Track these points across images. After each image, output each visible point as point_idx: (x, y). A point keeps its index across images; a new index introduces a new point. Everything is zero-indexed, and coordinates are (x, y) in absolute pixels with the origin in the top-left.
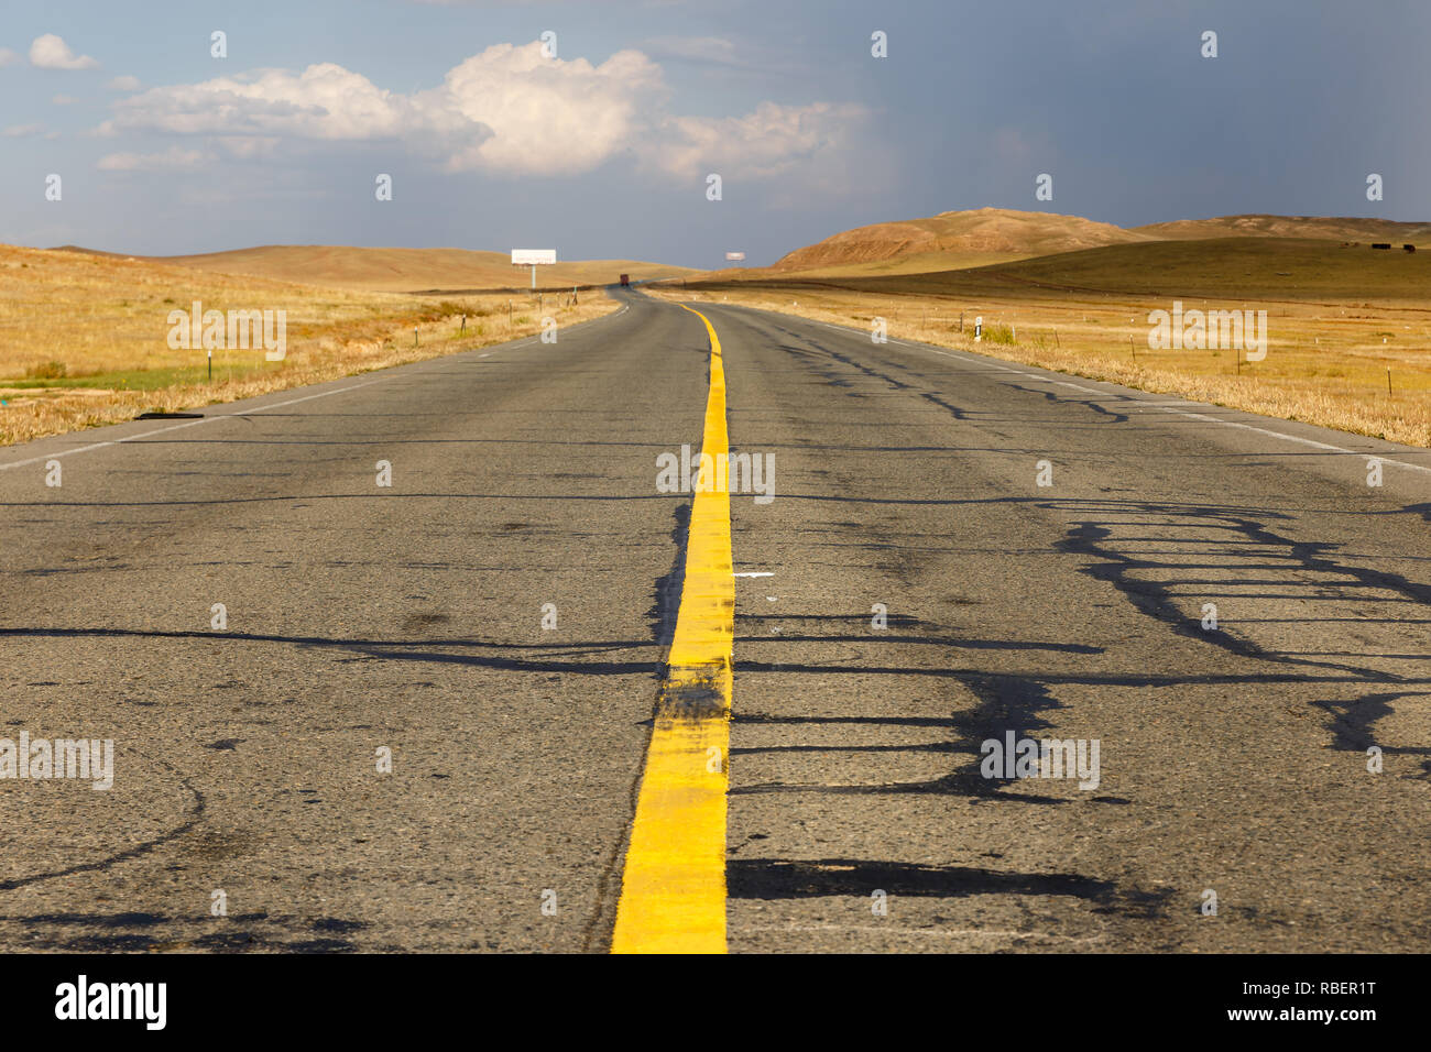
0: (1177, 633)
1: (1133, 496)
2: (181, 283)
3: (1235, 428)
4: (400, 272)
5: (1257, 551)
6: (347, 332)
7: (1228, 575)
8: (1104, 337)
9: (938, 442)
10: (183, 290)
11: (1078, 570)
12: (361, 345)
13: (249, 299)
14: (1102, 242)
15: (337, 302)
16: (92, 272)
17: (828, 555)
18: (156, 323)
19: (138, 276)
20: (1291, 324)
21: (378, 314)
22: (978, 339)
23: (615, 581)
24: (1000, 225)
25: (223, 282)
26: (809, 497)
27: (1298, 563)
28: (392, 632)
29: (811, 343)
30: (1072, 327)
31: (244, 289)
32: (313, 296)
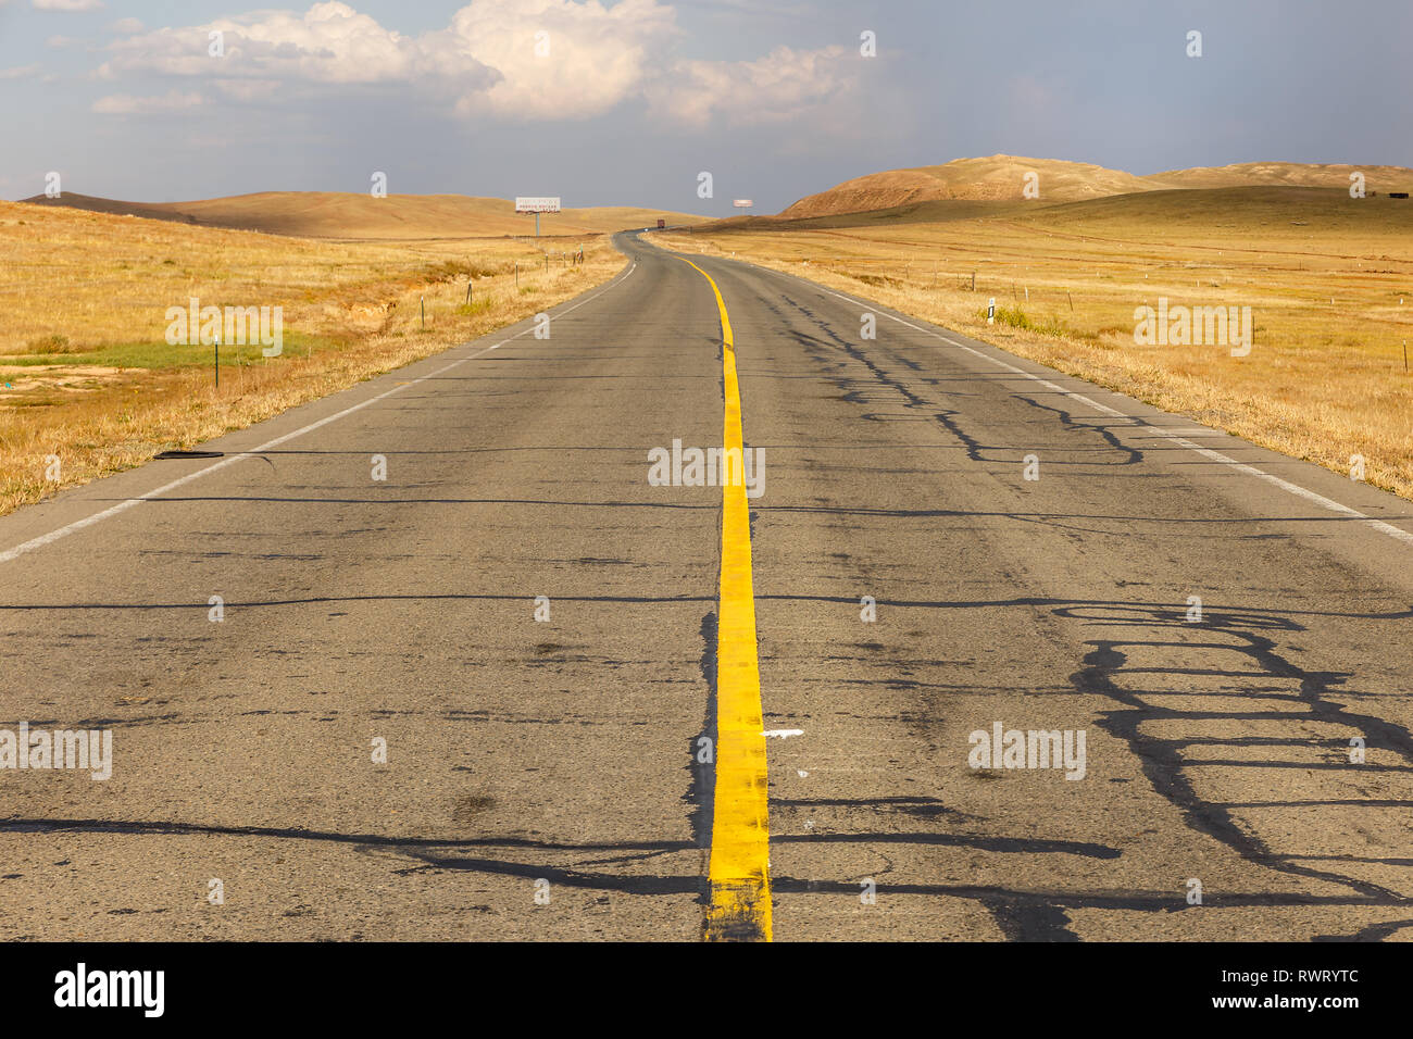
0: (1190, 826)
1: (1147, 595)
2: (182, 241)
3: (1249, 475)
4: (401, 219)
5: (1267, 689)
6: (351, 295)
7: (1237, 729)
8: (1118, 297)
9: (955, 503)
10: (183, 249)
11: (1094, 722)
12: (365, 308)
13: (250, 259)
14: (1114, 189)
15: (339, 261)
16: (91, 230)
17: (854, 699)
18: (158, 288)
19: (138, 233)
20: (1307, 281)
21: (382, 274)
22: (991, 320)
23: (652, 740)
24: (1012, 172)
25: (224, 240)
26: (832, 599)
27: (1306, 708)
28: (442, 824)
29: (824, 326)
30: (1085, 285)
31: (245, 246)
32: (315, 255)
